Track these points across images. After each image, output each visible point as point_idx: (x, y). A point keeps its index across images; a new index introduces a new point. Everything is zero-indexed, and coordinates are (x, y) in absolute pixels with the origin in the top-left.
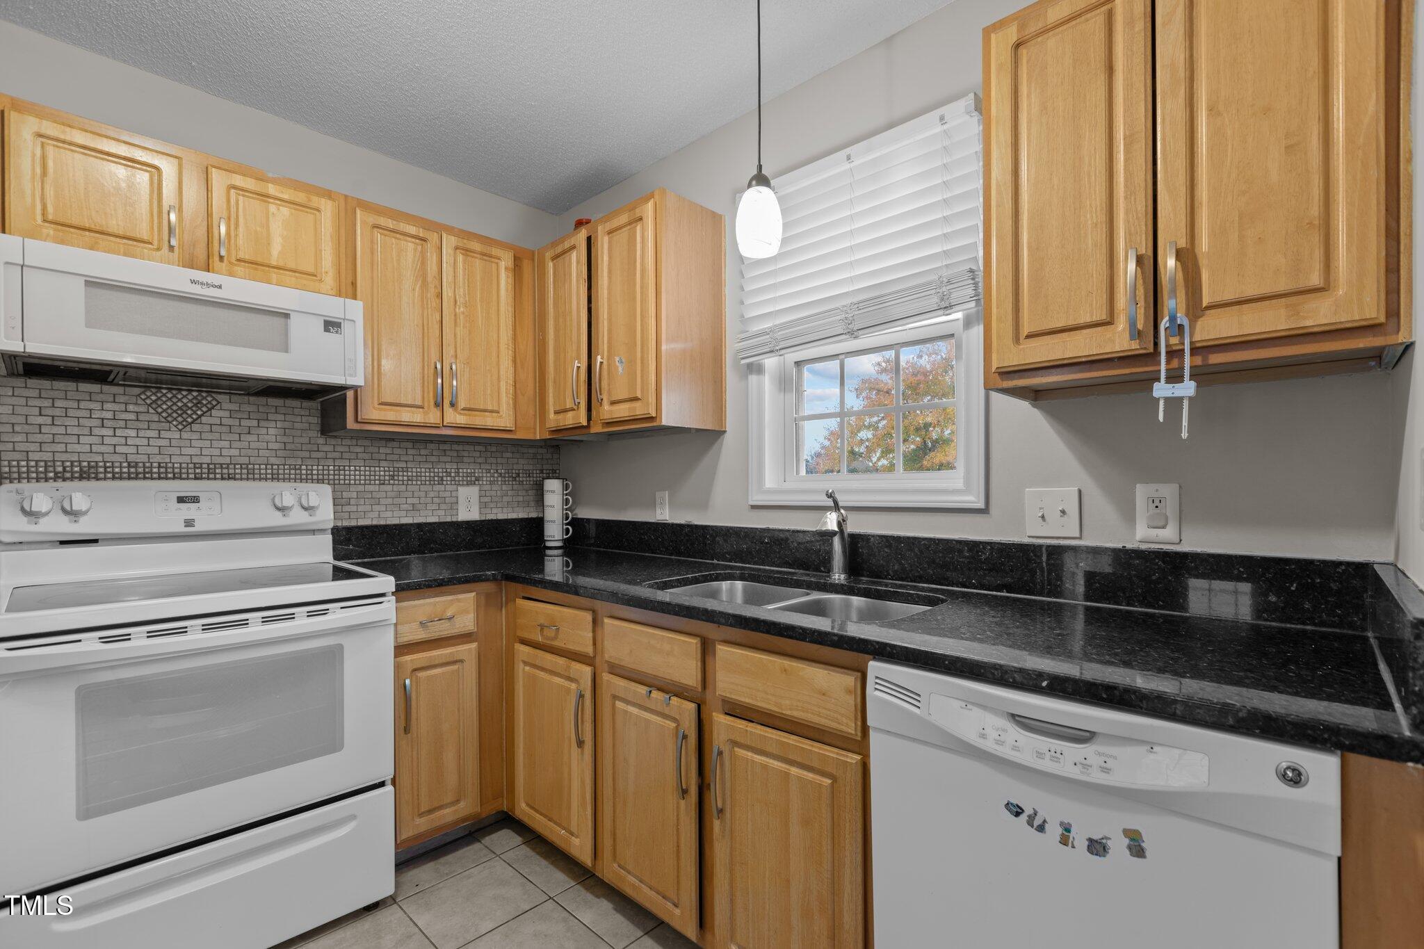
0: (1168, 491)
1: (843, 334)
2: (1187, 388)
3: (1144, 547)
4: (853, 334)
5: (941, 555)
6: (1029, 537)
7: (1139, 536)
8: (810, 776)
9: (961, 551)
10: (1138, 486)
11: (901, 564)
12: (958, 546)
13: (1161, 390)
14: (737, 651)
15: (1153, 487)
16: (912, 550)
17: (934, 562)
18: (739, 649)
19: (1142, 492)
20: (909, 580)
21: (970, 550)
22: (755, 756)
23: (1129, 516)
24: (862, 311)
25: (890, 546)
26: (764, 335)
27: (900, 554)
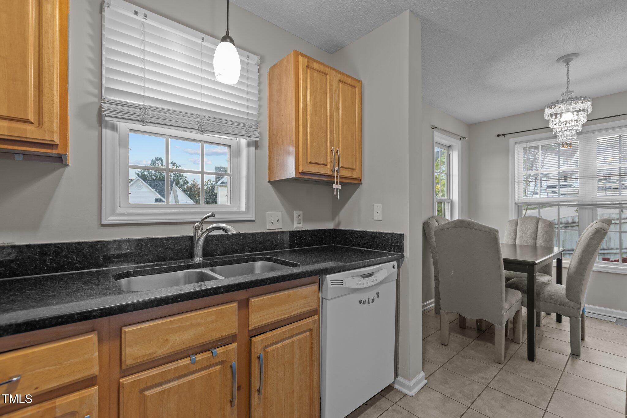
0: (301, 213)
1: (198, 129)
2: (339, 187)
3: (296, 230)
4: (202, 131)
5: (242, 240)
6: (268, 230)
7: (295, 227)
8: (301, 336)
9: (249, 238)
10: (295, 211)
11: (223, 247)
12: (249, 236)
13: (335, 186)
14: (265, 297)
15: (298, 211)
16: (229, 240)
17: (238, 244)
18: (265, 296)
19: (296, 213)
20: (227, 254)
21: (253, 237)
22: (277, 345)
23: (292, 220)
24: (209, 122)
25: (218, 240)
26: (138, 109)
27: (223, 243)
